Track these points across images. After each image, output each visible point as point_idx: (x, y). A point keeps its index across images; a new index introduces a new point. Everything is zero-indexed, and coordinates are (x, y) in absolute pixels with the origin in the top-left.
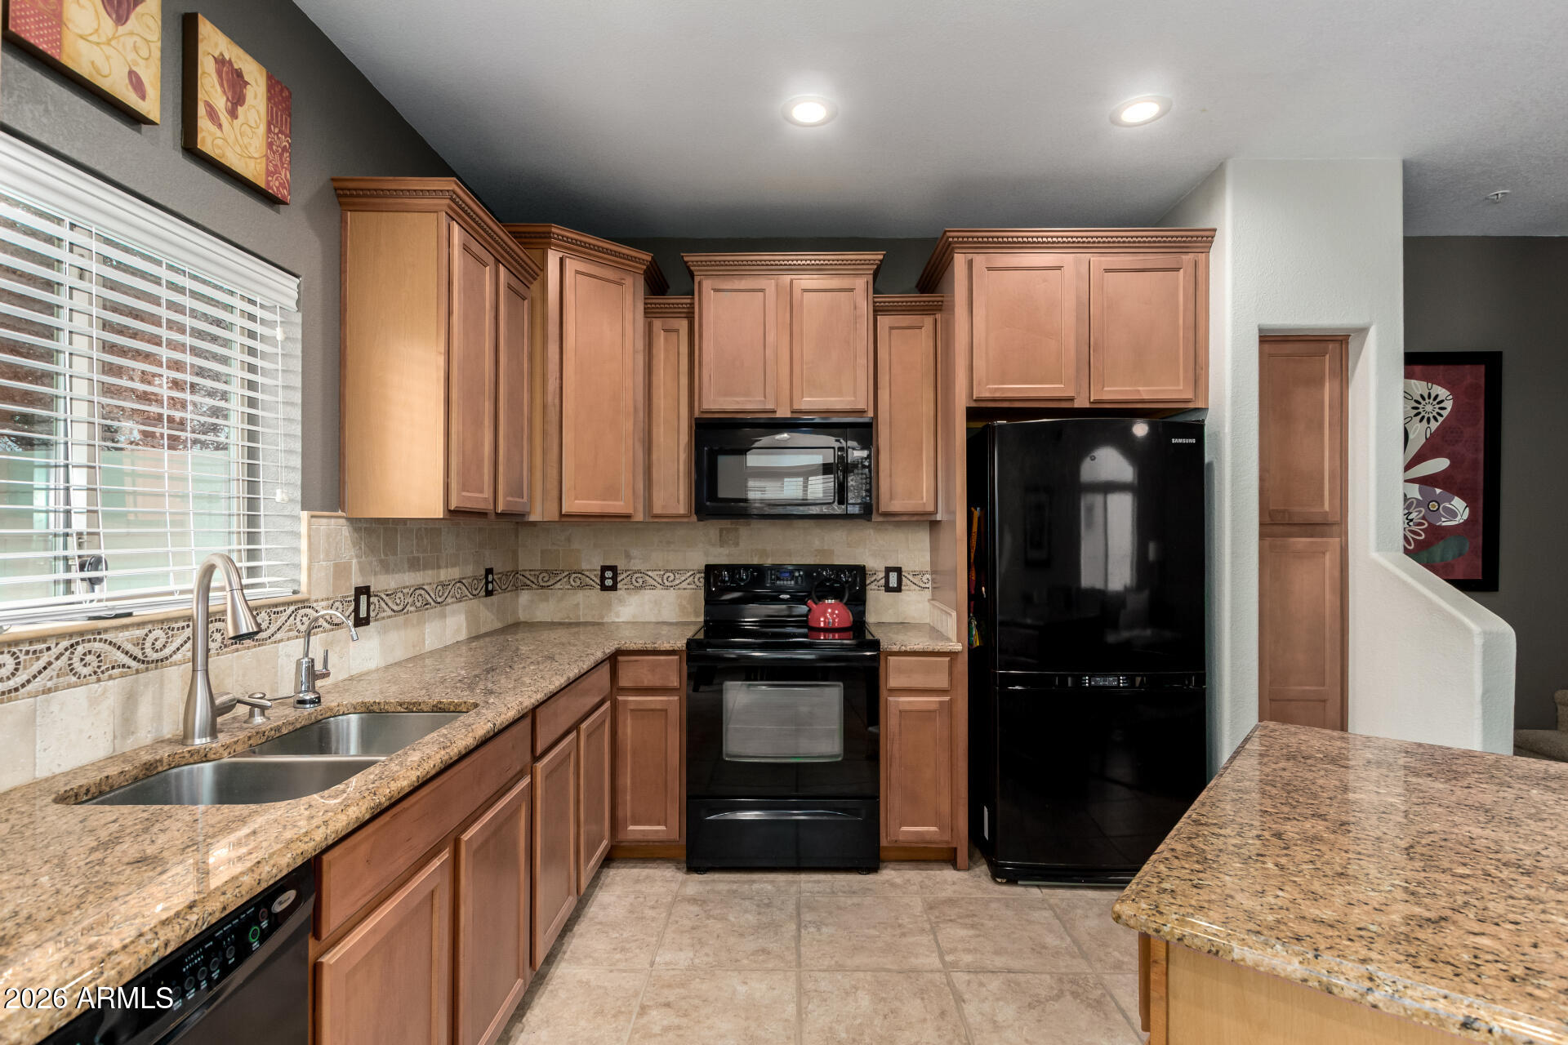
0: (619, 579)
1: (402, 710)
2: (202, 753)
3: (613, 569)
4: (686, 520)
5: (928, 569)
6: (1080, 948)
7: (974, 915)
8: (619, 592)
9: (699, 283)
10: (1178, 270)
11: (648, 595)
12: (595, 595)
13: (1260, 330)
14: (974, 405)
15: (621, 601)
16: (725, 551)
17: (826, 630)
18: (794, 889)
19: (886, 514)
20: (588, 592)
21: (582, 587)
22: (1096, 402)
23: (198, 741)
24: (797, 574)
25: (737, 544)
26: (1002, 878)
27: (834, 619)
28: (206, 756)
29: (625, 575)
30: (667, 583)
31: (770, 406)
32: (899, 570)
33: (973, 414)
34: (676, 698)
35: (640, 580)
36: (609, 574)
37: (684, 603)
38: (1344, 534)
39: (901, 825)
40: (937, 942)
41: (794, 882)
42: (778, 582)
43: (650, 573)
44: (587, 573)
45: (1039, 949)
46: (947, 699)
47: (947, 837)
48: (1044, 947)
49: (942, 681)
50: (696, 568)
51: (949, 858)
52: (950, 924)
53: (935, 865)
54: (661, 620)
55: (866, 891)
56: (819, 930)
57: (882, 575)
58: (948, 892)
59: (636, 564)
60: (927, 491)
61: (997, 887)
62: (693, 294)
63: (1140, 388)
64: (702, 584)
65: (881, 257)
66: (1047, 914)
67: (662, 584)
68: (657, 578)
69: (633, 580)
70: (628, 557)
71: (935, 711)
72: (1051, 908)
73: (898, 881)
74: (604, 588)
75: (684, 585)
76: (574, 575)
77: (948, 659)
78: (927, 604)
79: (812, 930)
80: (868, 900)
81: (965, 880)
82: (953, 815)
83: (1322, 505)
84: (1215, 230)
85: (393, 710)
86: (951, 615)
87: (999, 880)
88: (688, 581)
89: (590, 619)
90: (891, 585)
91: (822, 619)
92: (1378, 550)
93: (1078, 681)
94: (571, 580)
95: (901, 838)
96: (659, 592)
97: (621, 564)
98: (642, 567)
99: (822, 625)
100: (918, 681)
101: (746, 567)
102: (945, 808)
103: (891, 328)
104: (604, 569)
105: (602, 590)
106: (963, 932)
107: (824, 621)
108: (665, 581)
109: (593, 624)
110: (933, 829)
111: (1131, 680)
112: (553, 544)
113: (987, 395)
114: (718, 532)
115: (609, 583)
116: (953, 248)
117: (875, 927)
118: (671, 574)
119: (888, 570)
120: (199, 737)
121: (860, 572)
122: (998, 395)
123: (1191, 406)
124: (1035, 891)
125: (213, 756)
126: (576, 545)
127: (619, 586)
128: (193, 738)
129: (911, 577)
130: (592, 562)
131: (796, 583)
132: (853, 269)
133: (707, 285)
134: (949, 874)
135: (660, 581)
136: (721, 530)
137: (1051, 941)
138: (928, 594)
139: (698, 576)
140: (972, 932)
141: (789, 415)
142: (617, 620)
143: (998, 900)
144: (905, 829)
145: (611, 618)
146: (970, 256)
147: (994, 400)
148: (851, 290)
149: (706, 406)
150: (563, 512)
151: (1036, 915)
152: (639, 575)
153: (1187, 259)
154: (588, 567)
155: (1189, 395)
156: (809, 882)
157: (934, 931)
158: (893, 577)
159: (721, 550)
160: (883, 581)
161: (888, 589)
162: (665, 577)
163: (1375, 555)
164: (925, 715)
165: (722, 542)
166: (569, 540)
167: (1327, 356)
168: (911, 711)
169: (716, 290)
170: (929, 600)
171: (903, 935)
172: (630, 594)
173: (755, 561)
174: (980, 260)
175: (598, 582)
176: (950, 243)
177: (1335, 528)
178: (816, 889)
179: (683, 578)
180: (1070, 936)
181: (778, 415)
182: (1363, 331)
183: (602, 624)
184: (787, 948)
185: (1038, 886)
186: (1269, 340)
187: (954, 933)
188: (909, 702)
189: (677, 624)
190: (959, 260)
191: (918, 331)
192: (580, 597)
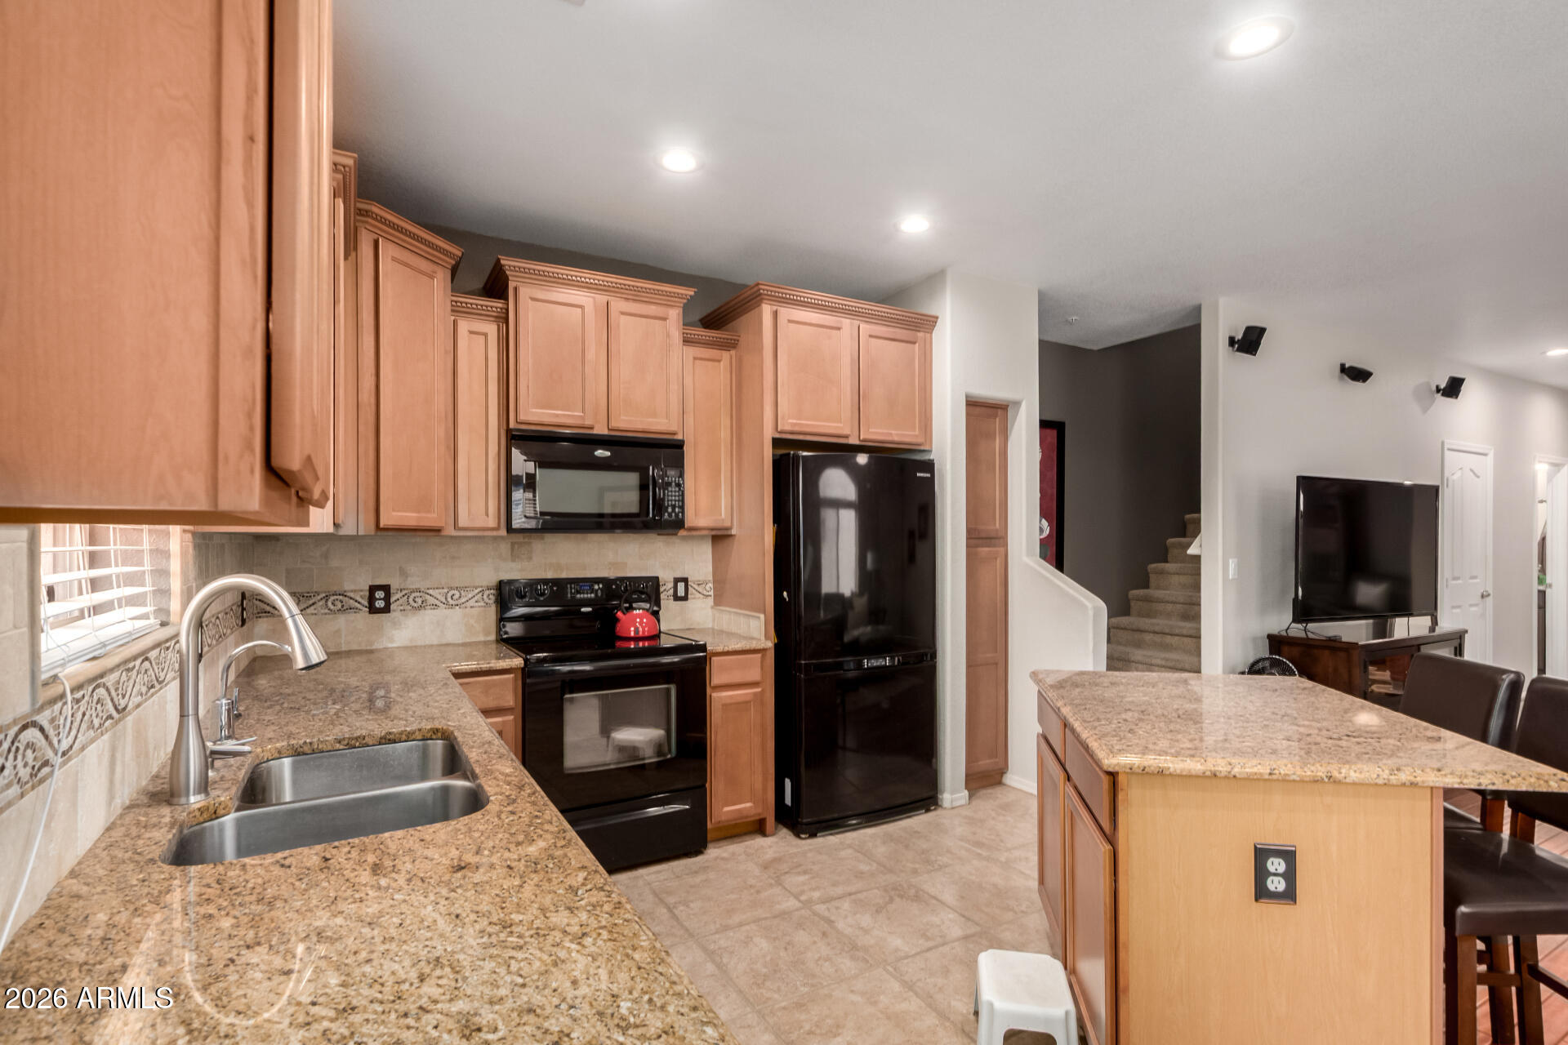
0: (392, 600)
1: (342, 747)
2: (212, 810)
3: (386, 589)
4: (495, 533)
5: (711, 578)
6: (884, 867)
7: (800, 865)
8: (392, 615)
9: (516, 289)
10: (914, 343)
11: (429, 615)
12: (362, 619)
13: (967, 396)
14: (777, 436)
15: (396, 624)
16: (517, 565)
17: (636, 639)
18: (641, 883)
19: (691, 529)
20: (352, 616)
21: (344, 610)
22: (864, 441)
23: (192, 799)
24: (596, 587)
25: (530, 558)
26: (805, 833)
27: (643, 628)
28: (215, 813)
29: (399, 595)
30: (451, 602)
31: (588, 422)
32: (685, 580)
33: (777, 443)
34: (512, 717)
35: (419, 601)
36: (380, 594)
37: (472, 621)
38: (1006, 545)
39: (723, 807)
40: (784, 888)
41: (636, 878)
42: (578, 596)
43: (431, 592)
44: (352, 595)
45: (860, 875)
46: (759, 690)
47: (760, 810)
48: (862, 873)
49: (754, 674)
50: (485, 584)
51: (758, 828)
52: (787, 876)
53: (747, 838)
54: (444, 641)
55: (705, 869)
56: (688, 906)
57: (671, 585)
58: (770, 854)
59: (413, 582)
60: (726, 508)
61: (803, 842)
62: (507, 299)
63: (893, 432)
64: (491, 602)
65: (692, 293)
66: (850, 851)
67: (446, 603)
68: (439, 597)
69: (411, 600)
70: (403, 573)
71: (750, 702)
72: (850, 846)
73: (725, 855)
74: (373, 610)
75: (472, 602)
76: (332, 598)
77: (760, 655)
78: (710, 610)
79: (682, 908)
80: (712, 875)
81: (777, 842)
82: (765, 789)
83: (995, 524)
84: (937, 318)
85: (330, 748)
86: (759, 618)
87: (803, 836)
88: (476, 598)
89: (355, 647)
90: (679, 595)
91: (632, 629)
92: (1028, 555)
93: (860, 665)
94: (330, 604)
95: (723, 818)
96: (443, 612)
97: (395, 584)
98: (422, 585)
99: (632, 634)
100: (737, 677)
101: (545, 581)
102: (758, 785)
103: (695, 358)
104: (373, 589)
105: (370, 612)
106: (802, 878)
107: (635, 632)
108: (449, 599)
109: (359, 652)
110: (749, 805)
111: (892, 659)
112: (304, 561)
113: (788, 428)
114: (509, 546)
115: (380, 604)
116: (762, 299)
117: (732, 893)
118: (456, 592)
119: (677, 581)
120: (194, 794)
121: (655, 581)
122: (797, 429)
123: (922, 448)
124: (831, 838)
125: (222, 812)
126: (335, 563)
127: (392, 607)
128: (188, 795)
129: (696, 587)
130: (358, 582)
131: (596, 595)
132: (667, 301)
133: (525, 292)
134: (759, 841)
135: (444, 601)
136: (513, 544)
137: (864, 867)
138: (710, 601)
139: (487, 592)
140: (807, 877)
141: (606, 432)
142: (390, 645)
143: (810, 850)
144: (727, 809)
145: (381, 644)
146: (775, 308)
147: (792, 433)
148: (664, 319)
149: (522, 417)
150: (381, 526)
151: (843, 854)
152: (418, 594)
153: (920, 335)
154: (352, 587)
155: (919, 440)
156: (650, 874)
157: (779, 883)
158: (681, 586)
159: (513, 565)
160: (672, 591)
161: (677, 598)
162: (449, 595)
163: (1026, 559)
164: (743, 705)
165: (514, 557)
166: (326, 556)
167: (997, 420)
168: (731, 704)
169: (533, 299)
170: (712, 608)
171: (758, 892)
172: (406, 616)
173: (550, 575)
174: (786, 313)
175: (366, 604)
176: (761, 294)
177: (1001, 540)
178: (662, 878)
179: (470, 596)
180: (874, 861)
181: (595, 432)
182: (1017, 404)
183: (371, 652)
184: (672, 927)
185: (831, 834)
186: (973, 404)
187: (795, 880)
188: (731, 696)
189: (464, 645)
190: (767, 310)
191: (716, 364)
192: (342, 621)
